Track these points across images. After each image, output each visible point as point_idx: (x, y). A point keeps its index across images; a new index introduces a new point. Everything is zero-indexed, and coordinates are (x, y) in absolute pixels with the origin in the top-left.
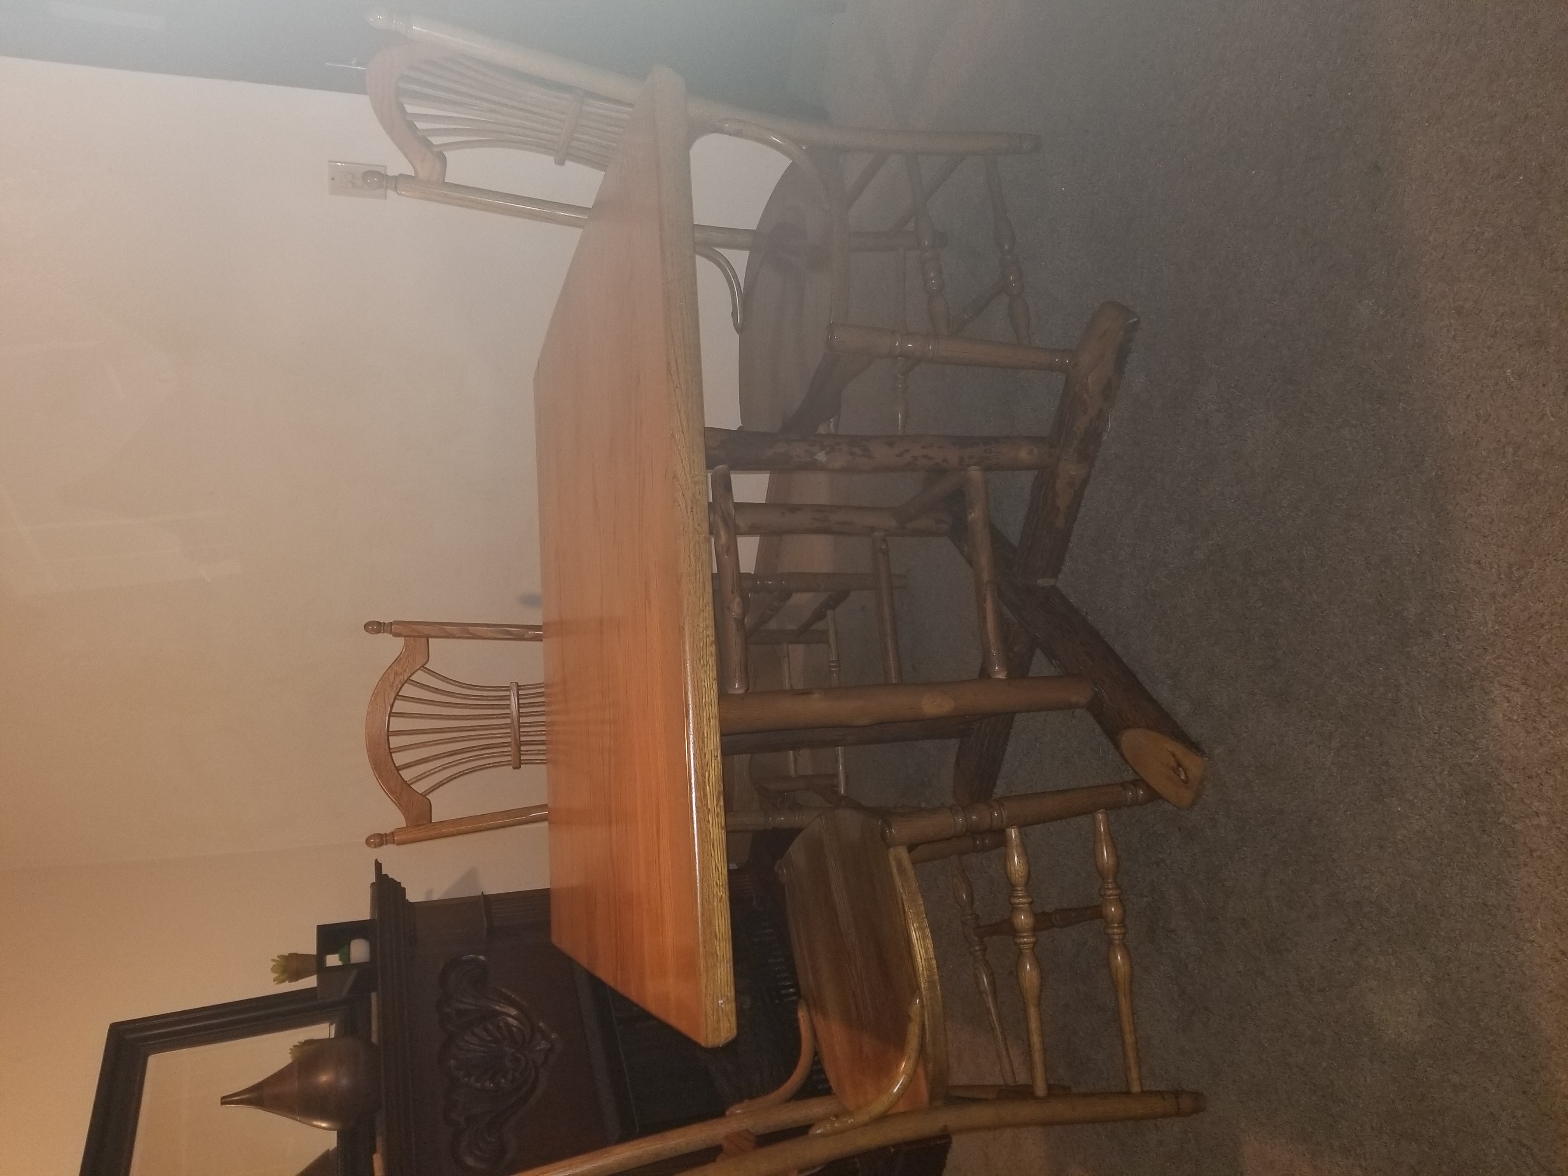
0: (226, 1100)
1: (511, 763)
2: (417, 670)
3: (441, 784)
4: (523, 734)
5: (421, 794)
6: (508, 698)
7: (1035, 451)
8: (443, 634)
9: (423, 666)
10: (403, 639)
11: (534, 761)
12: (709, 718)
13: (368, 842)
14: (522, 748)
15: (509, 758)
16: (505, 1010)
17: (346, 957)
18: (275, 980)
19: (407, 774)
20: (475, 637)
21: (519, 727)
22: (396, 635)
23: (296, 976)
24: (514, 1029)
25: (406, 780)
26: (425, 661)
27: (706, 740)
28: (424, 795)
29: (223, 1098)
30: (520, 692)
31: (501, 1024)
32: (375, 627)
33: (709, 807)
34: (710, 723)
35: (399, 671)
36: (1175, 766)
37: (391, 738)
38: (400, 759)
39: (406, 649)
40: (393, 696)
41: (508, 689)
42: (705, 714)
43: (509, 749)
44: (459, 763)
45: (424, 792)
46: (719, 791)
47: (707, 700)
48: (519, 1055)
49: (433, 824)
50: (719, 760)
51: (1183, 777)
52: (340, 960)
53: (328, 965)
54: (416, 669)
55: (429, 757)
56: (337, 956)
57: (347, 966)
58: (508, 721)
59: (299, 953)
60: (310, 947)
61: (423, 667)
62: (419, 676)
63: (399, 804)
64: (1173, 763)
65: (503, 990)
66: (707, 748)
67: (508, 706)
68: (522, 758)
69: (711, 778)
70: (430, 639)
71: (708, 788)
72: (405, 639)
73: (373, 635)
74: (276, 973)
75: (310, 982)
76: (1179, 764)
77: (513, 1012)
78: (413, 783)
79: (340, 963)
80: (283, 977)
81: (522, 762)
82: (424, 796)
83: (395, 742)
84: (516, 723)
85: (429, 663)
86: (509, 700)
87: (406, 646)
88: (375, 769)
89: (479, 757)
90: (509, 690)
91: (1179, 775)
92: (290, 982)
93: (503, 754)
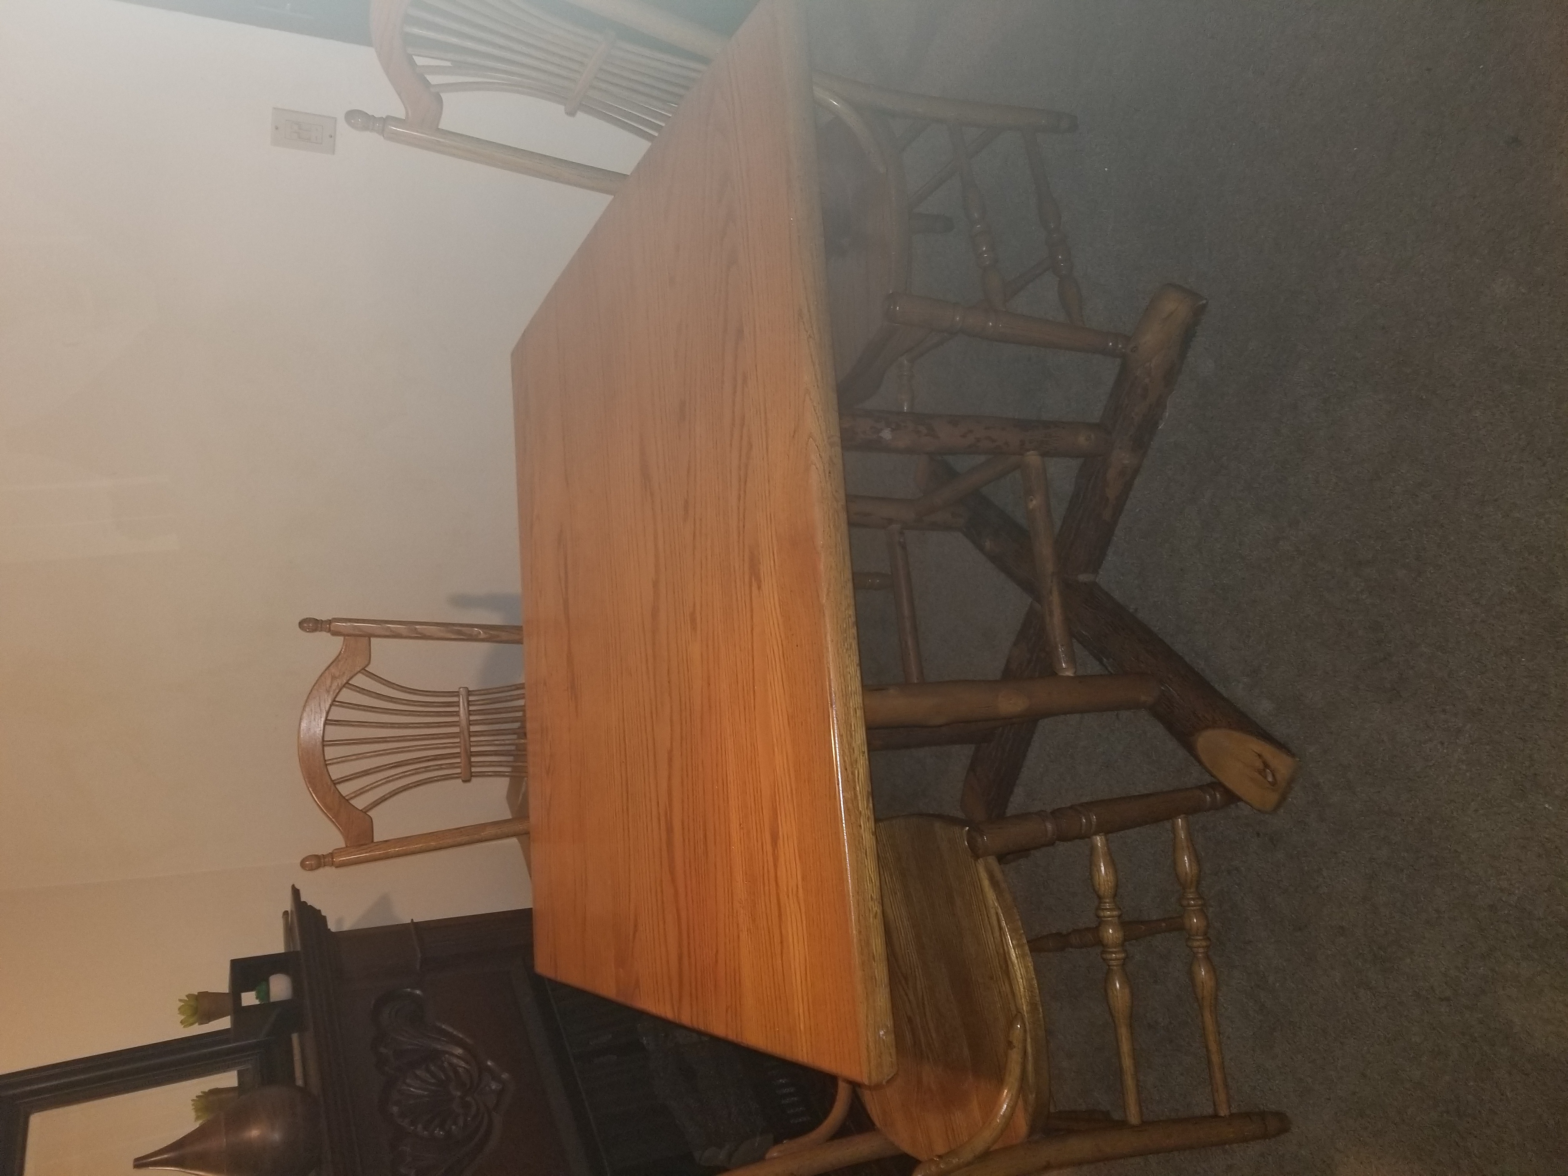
0: (141, 1163)
1: (460, 775)
2: (357, 674)
3: (383, 799)
4: (474, 744)
5: (361, 810)
6: (457, 704)
7: (1093, 436)
8: (388, 634)
9: (364, 669)
10: (342, 638)
11: (486, 774)
12: (855, 708)
13: (303, 864)
14: (473, 759)
15: (459, 771)
16: (447, 1049)
17: (264, 994)
18: (181, 1022)
19: (345, 789)
20: (424, 637)
21: (470, 736)
22: (336, 633)
23: (207, 1017)
24: (460, 1070)
25: (344, 795)
26: (367, 663)
27: (854, 733)
28: (365, 811)
29: (136, 1160)
30: (471, 698)
31: (446, 1064)
32: (311, 625)
33: (860, 809)
34: (856, 713)
35: (337, 674)
36: (1261, 766)
37: (326, 748)
38: (336, 772)
39: (345, 649)
40: (330, 701)
41: (456, 694)
42: (851, 704)
43: (458, 760)
44: (404, 775)
45: (364, 808)
46: (868, 791)
47: (853, 688)
48: (468, 1099)
49: (375, 844)
50: (867, 757)
51: (1270, 779)
52: (257, 998)
53: (243, 1005)
54: (356, 672)
55: (370, 769)
56: (253, 993)
57: (266, 1006)
58: (456, 730)
59: (210, 991)
60: (221, 984)
61: (364, 671)
62: (361, 681)
63: (337, 822)
64: (1258, 764)
65: (443, 1027)
66: (855, 742)
67: (457, 714)
68: (473, 770)
69: (860, 776)
70: (371, 639)
71: (858, 788)
72: (344, 639)
73: (308, 634)
74: (183, 1015)
75: (224, 1023)
76: (1266, 765)
77: (459, 1051)
78: (352, 798)
79: (257, 1002)
80: (191, 1020)
81: (473, 774)
82: (365, 813)
83: (331, 753)
84: (466, 733)
85: (370, 666)
86: (459, 706)
87: (346, 646)
88: (310, 782)
89: (427, 769)
90: (458, 696)
91: (1265, 777)
92: (201, 1024)
93: (452, 766)
